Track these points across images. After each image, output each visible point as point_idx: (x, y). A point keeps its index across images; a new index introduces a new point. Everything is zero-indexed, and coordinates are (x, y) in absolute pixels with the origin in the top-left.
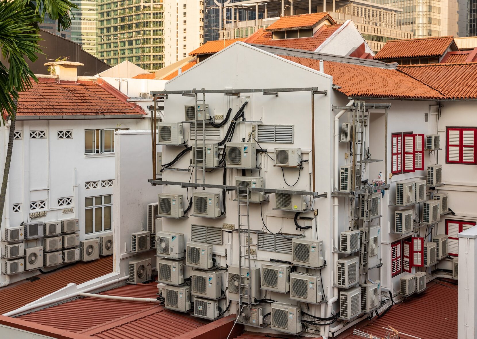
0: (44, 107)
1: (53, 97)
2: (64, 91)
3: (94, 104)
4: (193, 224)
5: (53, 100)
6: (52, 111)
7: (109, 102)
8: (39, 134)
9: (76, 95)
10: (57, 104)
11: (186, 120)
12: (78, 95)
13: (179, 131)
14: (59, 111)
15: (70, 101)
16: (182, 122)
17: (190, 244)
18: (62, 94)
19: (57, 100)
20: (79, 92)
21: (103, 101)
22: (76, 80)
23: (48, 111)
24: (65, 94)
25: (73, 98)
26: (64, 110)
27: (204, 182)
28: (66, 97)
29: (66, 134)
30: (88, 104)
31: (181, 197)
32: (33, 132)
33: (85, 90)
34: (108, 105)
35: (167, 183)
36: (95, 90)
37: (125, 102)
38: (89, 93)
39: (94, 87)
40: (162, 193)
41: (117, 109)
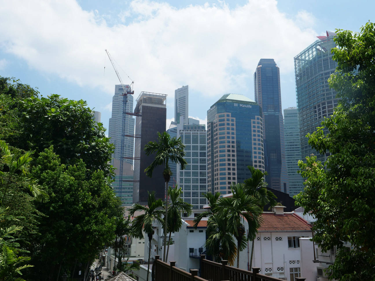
0: (269, 226)
1: (273, 222)
2: (278, 219)
3: (292, 225)
5: (273, 224)
6: (272, 228)
8: (268, 239)
9: (283, 221)
10: (275, 225)
12: (284, 221)
14: (276, 228)
15: (281, 224)
19: (275, 224)
20: (285, 219)
21: (296, 224)
22: (283, 214)
24: (278, 221)
26: (278, 228)
28: (279, 222)
29: (279, 239)
30: (289, 225)
32: (265, 238)
33: (288, 218)
34: (298, 225)
35: (321, 262)
36: (292, 218)
37: (306, 224)
38: (289, 220)
39: (292, 217)
40: (318, 266)
41: (302, 227)
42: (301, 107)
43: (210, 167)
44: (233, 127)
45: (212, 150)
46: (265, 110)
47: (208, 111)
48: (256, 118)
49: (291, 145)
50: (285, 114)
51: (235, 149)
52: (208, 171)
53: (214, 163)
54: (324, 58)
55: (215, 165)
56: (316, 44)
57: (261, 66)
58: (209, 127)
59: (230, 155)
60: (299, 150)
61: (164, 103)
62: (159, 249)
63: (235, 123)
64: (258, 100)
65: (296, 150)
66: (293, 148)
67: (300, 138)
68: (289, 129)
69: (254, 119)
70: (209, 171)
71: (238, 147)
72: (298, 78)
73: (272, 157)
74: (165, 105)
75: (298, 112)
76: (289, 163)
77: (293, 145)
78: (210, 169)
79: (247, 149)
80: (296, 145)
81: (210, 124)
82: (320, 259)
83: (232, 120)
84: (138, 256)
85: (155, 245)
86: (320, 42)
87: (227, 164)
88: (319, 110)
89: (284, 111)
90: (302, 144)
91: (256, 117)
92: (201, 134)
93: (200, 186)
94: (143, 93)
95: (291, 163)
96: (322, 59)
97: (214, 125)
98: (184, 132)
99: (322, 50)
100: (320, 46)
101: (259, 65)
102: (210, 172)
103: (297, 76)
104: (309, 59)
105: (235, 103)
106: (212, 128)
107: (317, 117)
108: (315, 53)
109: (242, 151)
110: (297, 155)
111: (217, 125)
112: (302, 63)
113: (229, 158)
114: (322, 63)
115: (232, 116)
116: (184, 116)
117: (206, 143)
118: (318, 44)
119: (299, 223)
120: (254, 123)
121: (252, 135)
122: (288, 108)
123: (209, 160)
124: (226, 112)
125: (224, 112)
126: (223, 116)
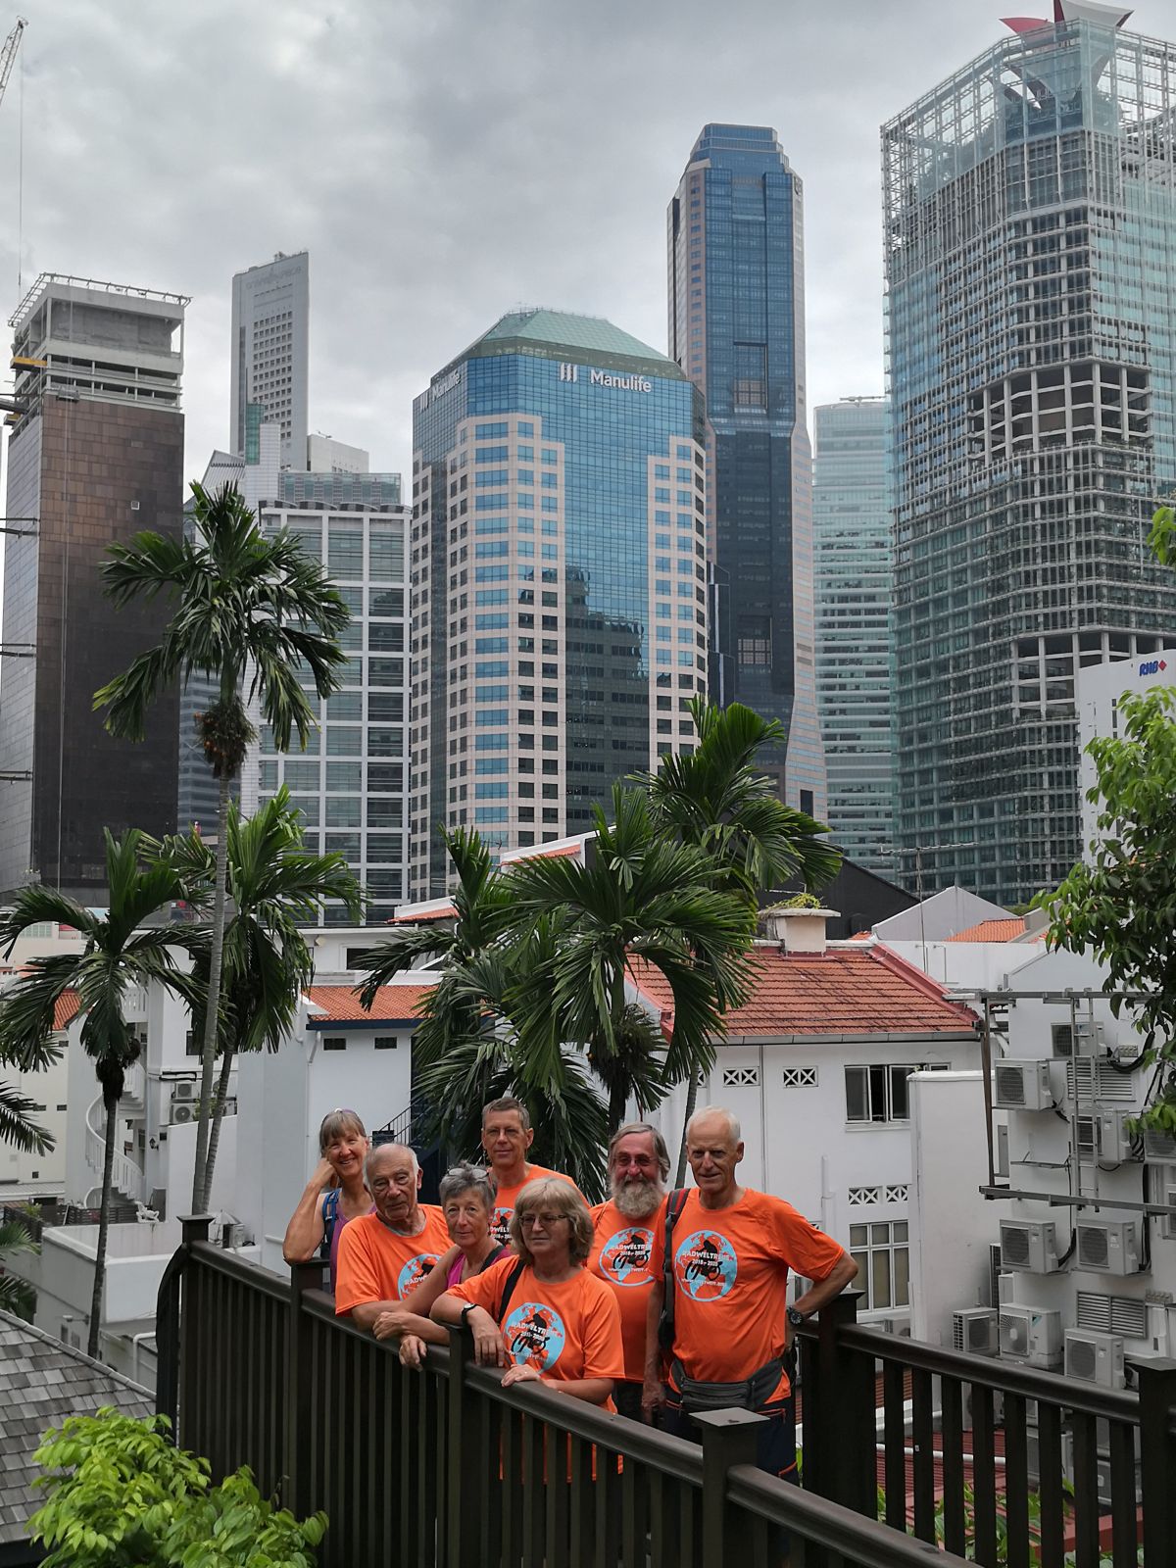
0: (753, 1015)
1: (772, 992)
2: (796, 978)
3: (866, 1007)
4: (1081, 1290)
5: (772, 1000)
6: (770, 1024)
7: (899, 1000)
8: (744, 1077)
9: (823, 985)
10: (782, 1007)
11: (1055, 1055)
12: (828, 985)
13: (1041, 1079)
14: (786, 1023)
15: (811, 1000)
16: (1047, 1061)
17: (1074, 1334)
18: (792, 985)
19: (782, 999)
20: (831, 978)
21: (886, 1000)
22: (824, 950)
23: (762, 1024)
24: (799, 985)
25: (817, 992)
26: (796, 1023)
27: (1097, 1196)
28: (802, 992)
29: (803, 1077)
30: (851, 1007)
31: (1050, 1229)
32: (731, 1072)
33: (845, 972)
34: (898, 1008)
35: (1020, 1196)
36: (868, 972)
37: (937, 998)
38: (853, 979)
39: (865, 965)
40: (1009, 1217)
41: (918, 1018)
42: (906, 397)
43: (425, 706)
44: (553, 493)
45: (439, 614)
46: (717, 408)
47: (416, 402)
48: (673, 450)
49: (844, 599)
50: (820, 431)
51: (560, 612)
52: (413, 725)
53: (445, 685)
54: (1036, 138)
55: (454, 695)
56: (998, 58)
57: (706, 163)
58: (425, 488)
59: (531, 644)
60: (884, 624)
61: (175, 347)
62: (152, 1141)
63: (560, 471)
64: (682, 352)
65: (869, 624)
66: (857, 612)
67: (894, 562)
68: (837, 514)
69: (665, 453)
70: (419, 723)
71: (576, 600)
72: (899, 241)
73: (748, 659)
74: (180, 356)
75: (888, 422)
76: (831, 688)
77: (856, 598)
78: (424, 714)
79: (622, 612)
80: (871, 598)
81: (429, 470)
82: (1019, 1179)
83: (550, 458)
84: (29, 1178)
85: (129, 1122)
86: (1017, 50)
87: (517, 691)
88: (998, 413)
89: (821, 412)
90: (900, 591)
91: (675, 442)
92: (379, 528)
93: (371, 803)
94: (48, 279)
95: (843, 687)
96: (1022, 146)
97: (450, 480)
98: (284, 512)
99: (1025, 93)
100: (1017, 72)
101: (696, 156)
102: (424, 728)
103: (892, 228)
104: (958, 139)
105: (566, 360)
106: (439, 496)
107: (986, 454)
108: (988, 109)
109: (596, 623)
110: (871, 649)
111: (464, 479)
112: (923, 163)
113: (526, 657)
114: (1023, 165)
115: (547, 436)
116: (283, 424)
117: (407, 577)
118: (1006, 59)
119: (905, 995)
120: (662, 473)
121: (652, 538)
122: (838, 401)
123: (420, 666)
124: (516, 409)
125: (507, 410)
126: (501, 431)
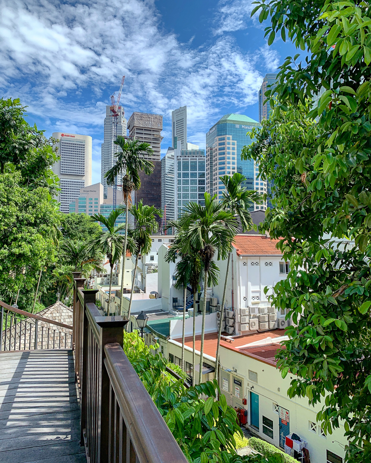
0: (258, 250)
1: (263, 246)
2: (269, 243)
6: (262, 252)
8: (256, 264)
10: (265, 249)
25: (274, 246)
26: (267, 252)
28: (270, 246)
29: (269, 264)
32: (253, 263)
44: (234, 151)
47: (207, 134)
63: (236, 146)
81: (210, 148)
83: (233, 144)
92: (200, 160)
97: (213, 150)
98: (182, 158)
105: (237, 124)
106: (211, 153)
111: (216, 149)
115: (233, 140)
116: (182, 141)
117: (205, 170)
123: (208, 187)
124: (226, 134)
125: (225, 135)
126: (224, 139)
